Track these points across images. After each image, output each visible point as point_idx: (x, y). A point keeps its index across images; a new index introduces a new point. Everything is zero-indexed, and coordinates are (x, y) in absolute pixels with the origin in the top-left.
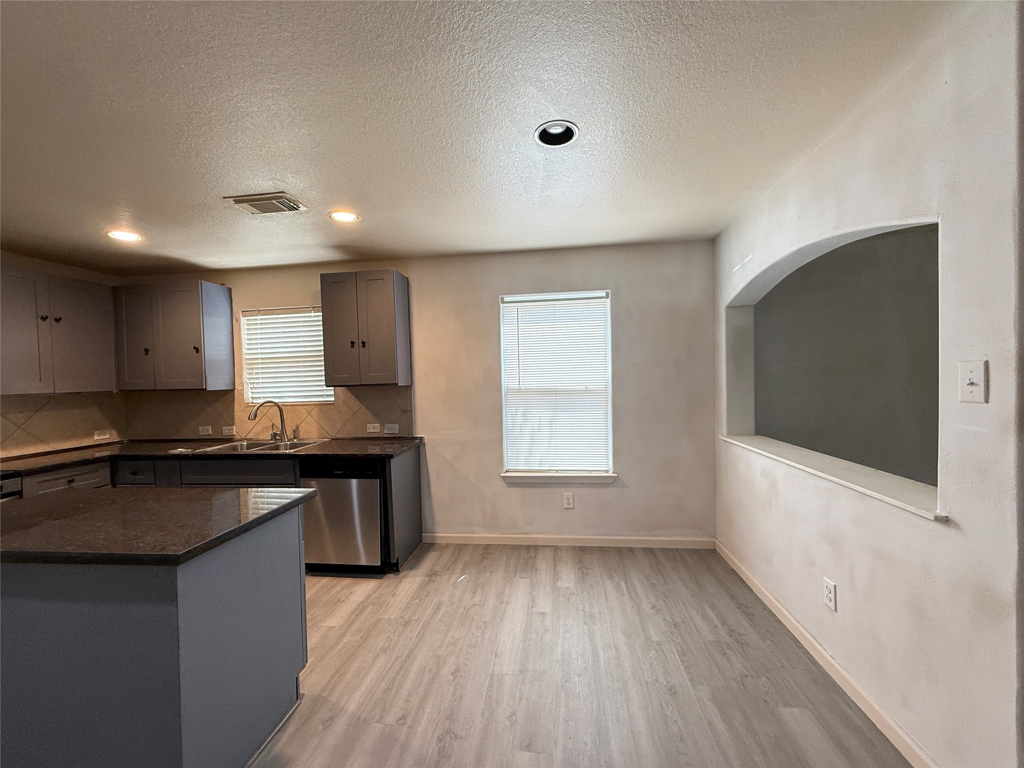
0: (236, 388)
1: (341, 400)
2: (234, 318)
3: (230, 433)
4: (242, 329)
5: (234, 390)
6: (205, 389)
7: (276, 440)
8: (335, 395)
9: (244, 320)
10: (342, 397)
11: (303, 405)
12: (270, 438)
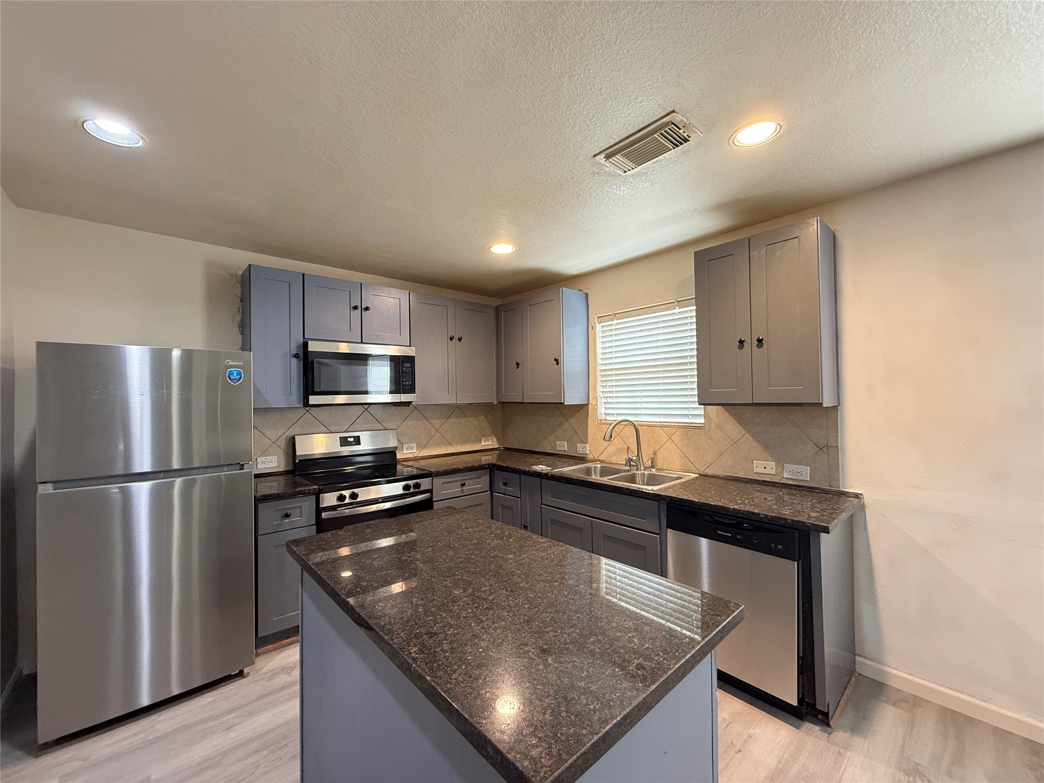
0: (590, 402)
1: (713, 423)
2: (590, 326)
3: (583, 451)
4: (597, 337)
5: (588, 404)
6: (563, 403)
7: (630, 465)
8: (706, 416)
9: (599, 327)
10: (715, 418)
11: (662, 426)
12: (624, 463)
